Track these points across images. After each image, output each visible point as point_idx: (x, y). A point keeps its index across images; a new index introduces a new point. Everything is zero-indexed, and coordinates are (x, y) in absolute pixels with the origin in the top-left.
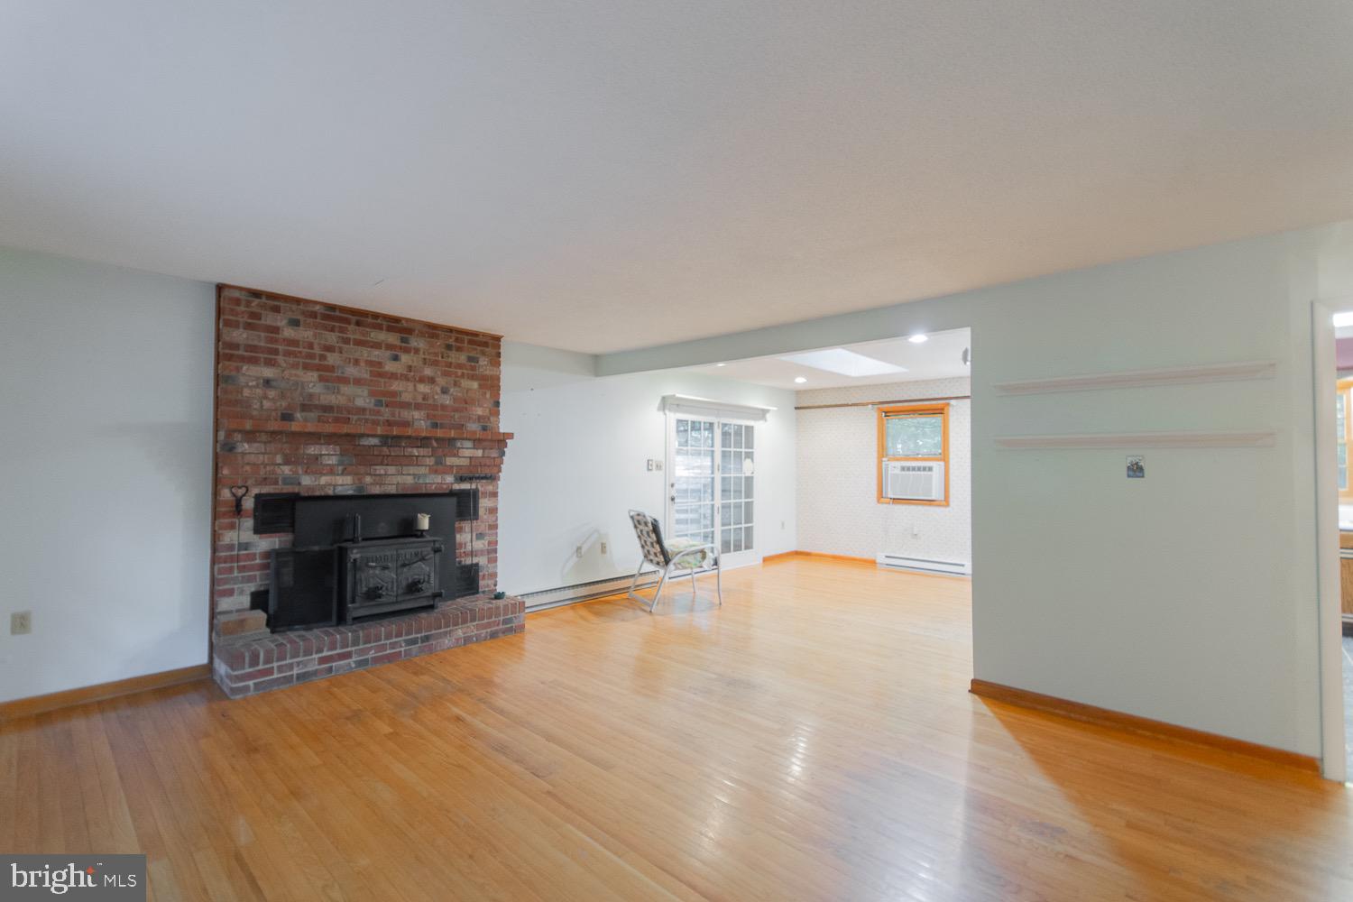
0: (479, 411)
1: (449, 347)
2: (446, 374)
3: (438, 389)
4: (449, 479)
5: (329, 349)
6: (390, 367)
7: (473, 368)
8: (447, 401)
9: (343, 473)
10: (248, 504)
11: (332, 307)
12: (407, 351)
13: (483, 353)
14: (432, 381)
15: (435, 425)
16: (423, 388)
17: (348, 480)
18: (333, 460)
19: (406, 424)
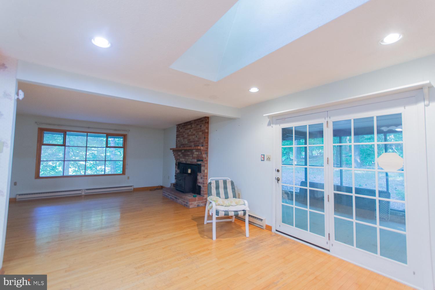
0: (202, 141)
1: (197, 125)
2: (197, 132)
3: (195, 136)
4: (196, 161)
5: (184, 132)
6: (190, 133)
7: (201, 129)
8: (197, 139)
9: (183, 158)
10: (177, 164)
11: (184, 123)
12: (191, 128)
13: (203, 124)
14: (194, 135)
15: (195, 146)
16: (193, 137)
17: (184, 160)
18: (181, 155)
19: (191, 146)
